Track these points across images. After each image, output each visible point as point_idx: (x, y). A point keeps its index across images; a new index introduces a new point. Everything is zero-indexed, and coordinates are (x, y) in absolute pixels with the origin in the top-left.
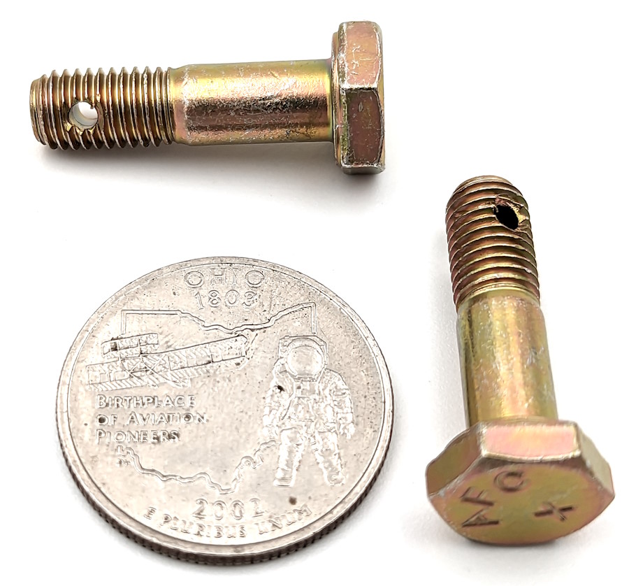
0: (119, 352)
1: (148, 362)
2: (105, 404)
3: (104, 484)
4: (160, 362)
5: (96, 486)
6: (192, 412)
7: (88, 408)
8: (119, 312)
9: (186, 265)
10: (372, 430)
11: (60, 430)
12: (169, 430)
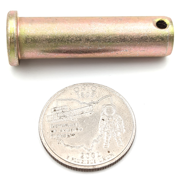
0: (56, 111)
2: (53, 127)
3: (54, 150)
4: (68, 114)
6: (78, 128)
7: (48, 128)
9: (74, 86)
10: (130, 130)
11: (40, 135)
12: (72, 133)
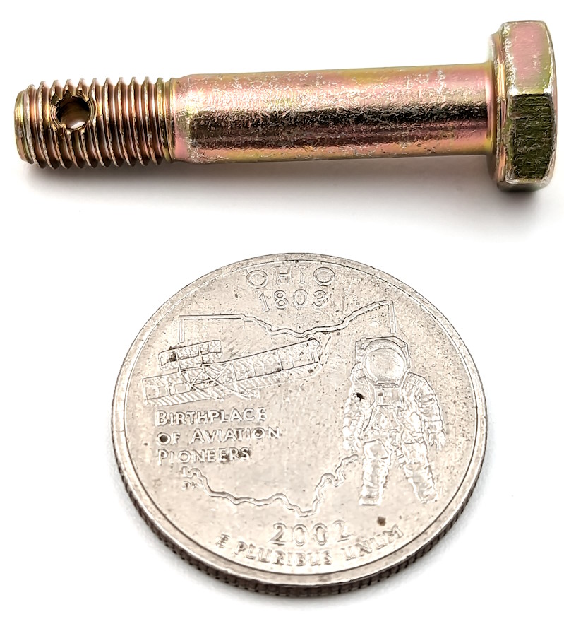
0: (178, 362)
1: (212, 373)
2: (166, 421)
3: (169, 510)
4: (225, 372)
5: (161, 512)
6: (264, 426)
7: (147, 425)
8: (176, 318)
9: (247, 263)
10: (465, 439)
11: (118, 451)
12: (239, 447)
